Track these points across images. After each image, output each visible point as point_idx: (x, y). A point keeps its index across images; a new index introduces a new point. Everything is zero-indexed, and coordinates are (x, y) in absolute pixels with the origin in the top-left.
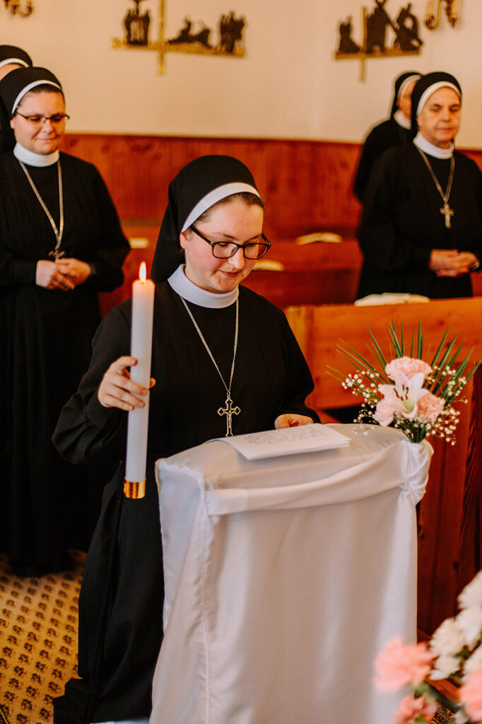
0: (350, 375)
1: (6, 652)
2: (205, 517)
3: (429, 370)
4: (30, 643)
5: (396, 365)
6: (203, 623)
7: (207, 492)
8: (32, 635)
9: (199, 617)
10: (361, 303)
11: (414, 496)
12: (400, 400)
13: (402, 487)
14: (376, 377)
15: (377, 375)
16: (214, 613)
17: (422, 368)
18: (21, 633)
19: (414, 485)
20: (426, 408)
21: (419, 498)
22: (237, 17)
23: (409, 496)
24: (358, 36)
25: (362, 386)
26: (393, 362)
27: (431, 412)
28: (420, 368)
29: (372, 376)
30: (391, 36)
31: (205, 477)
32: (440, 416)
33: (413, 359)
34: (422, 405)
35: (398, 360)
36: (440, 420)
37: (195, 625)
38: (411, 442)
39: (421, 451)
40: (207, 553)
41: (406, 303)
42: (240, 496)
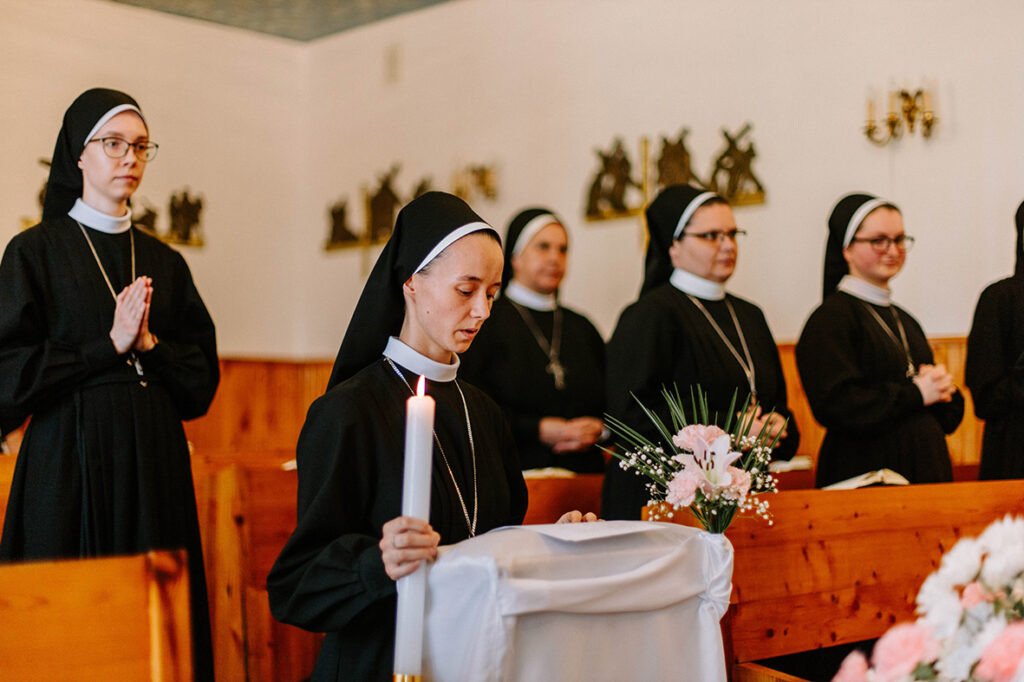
2: (498, 619)
3: (728, 440)
5: (685, 435)
7: (501, 582)
11: (717, 607)
13: (703, 596)
17: (722, 435)
19: (716, 592)
21: (724, 611)
22: (193, 196)
23: (711, 608)
24: (357, 220)
25: (649, 461)
26: (680, 432)
31: (497, 561)
38: (712, 533)
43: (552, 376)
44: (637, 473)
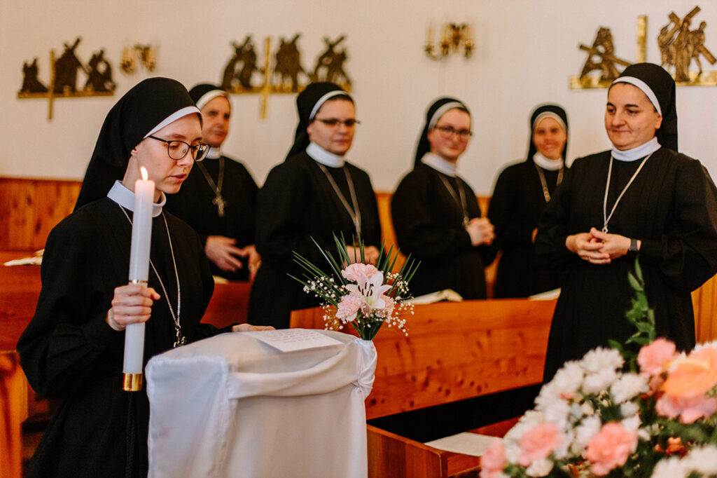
2: (225, 401)
5: (353, 268)
7: (230, 374)
11: (364, 391)
13: (356, 383)
19: (364, 381)
21: (368, 394)
23: (360, 391)
24: (46, 76)
26: (348, 267)
28: (376, 272)
30: (82, 79)
31: (228, 360)
38: (364, 340)
40: (223, 440)
43: (217, 206)
44: (316, 296)
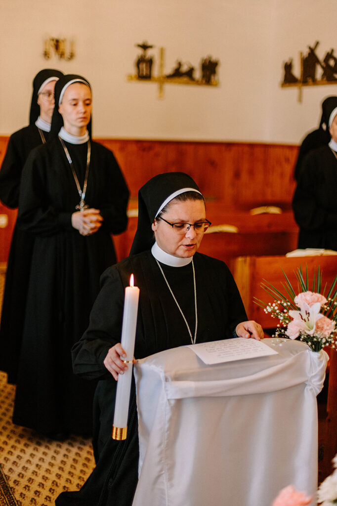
0: (270, 304)
1: (36, 494)
2: (165, 400)
3: (325, 301)
4: (53, 488)
5: (301, 297)
6: (164, 475)
7: (167, 383)
8: (55, 483)
9: (161, 470)
10: (290, 255)
11: (315, 390)
12: (304, 321)
13: (307, 383)
14: (288, 305)
15: (289, 304)
16: (172, 468)
17: (320, 299)
18: (47, 481)
19: (315, 381)
20: (323, 327)
21: (319, 391)
22: (213, 60)
23: (311, 389)
24: (297, 72)
25: (278, 311)
26: (300, 295)
27: (325, 330)
28: (318, 299)
29: (285, 304)
30: (319, 72)
31: (165, 372)
32: (332, 333)
33: (314, 293)
34: (319, 325)
35: (303, 294)
36: (332, 336)
37: (159, 477)
38: (313, 351)
39: (319, 358)
40: (167, 426)
41: (322, 256)
42: (189, 386)
44: (272, 316)
